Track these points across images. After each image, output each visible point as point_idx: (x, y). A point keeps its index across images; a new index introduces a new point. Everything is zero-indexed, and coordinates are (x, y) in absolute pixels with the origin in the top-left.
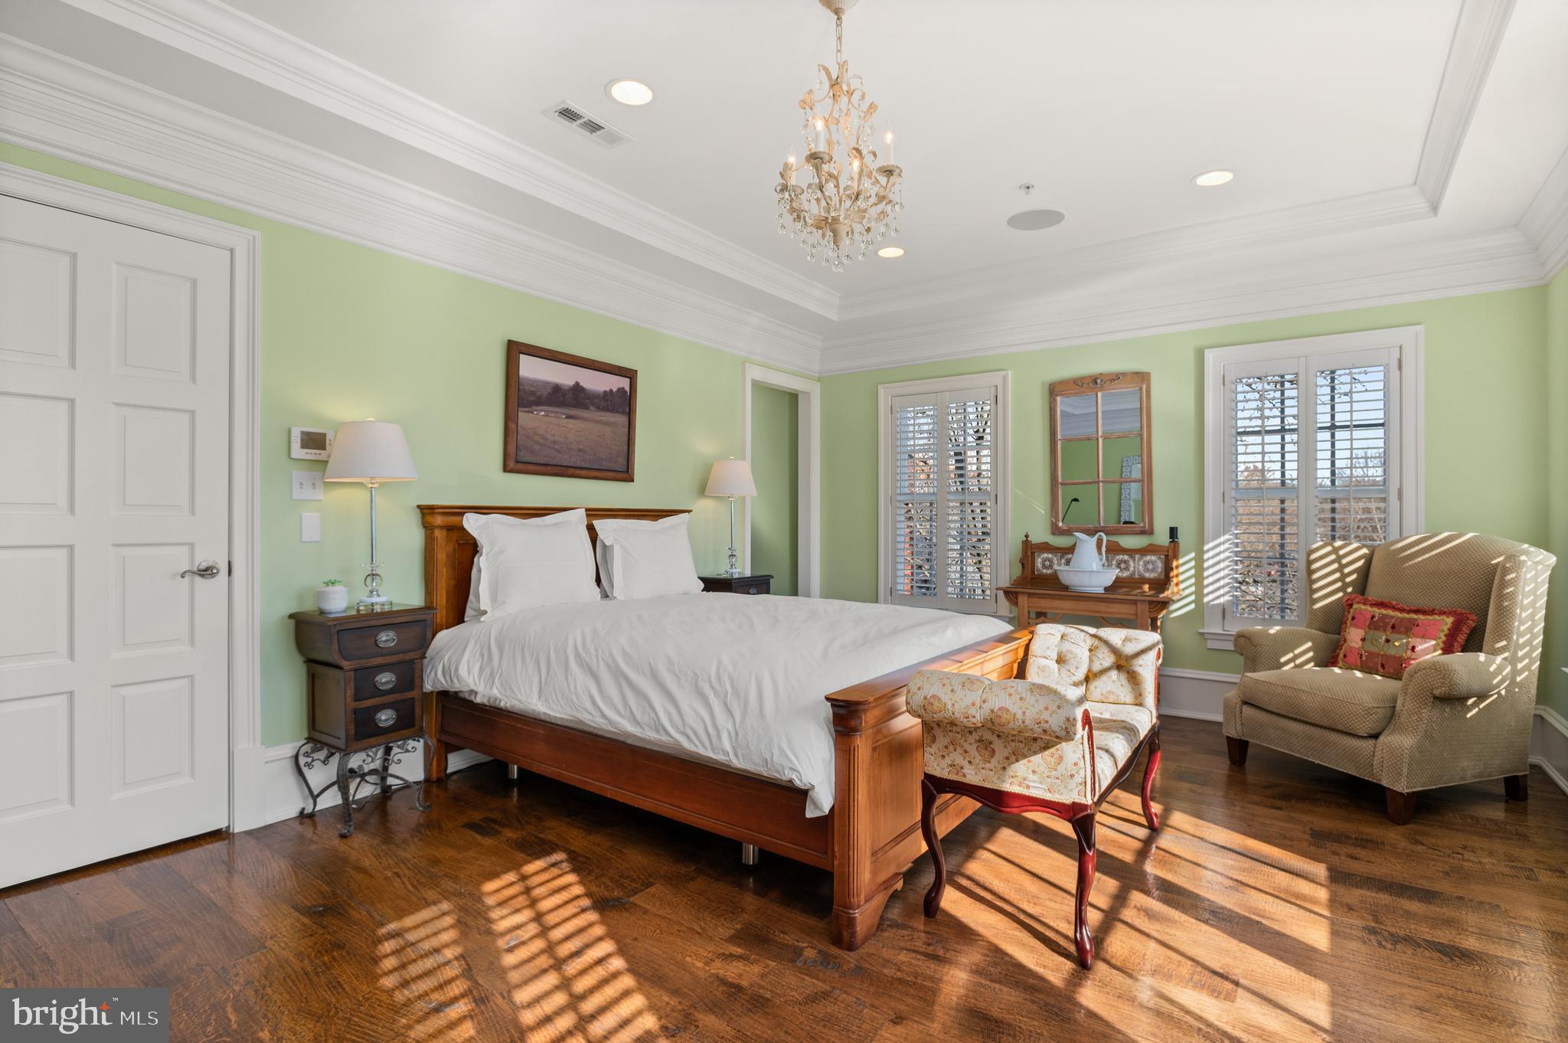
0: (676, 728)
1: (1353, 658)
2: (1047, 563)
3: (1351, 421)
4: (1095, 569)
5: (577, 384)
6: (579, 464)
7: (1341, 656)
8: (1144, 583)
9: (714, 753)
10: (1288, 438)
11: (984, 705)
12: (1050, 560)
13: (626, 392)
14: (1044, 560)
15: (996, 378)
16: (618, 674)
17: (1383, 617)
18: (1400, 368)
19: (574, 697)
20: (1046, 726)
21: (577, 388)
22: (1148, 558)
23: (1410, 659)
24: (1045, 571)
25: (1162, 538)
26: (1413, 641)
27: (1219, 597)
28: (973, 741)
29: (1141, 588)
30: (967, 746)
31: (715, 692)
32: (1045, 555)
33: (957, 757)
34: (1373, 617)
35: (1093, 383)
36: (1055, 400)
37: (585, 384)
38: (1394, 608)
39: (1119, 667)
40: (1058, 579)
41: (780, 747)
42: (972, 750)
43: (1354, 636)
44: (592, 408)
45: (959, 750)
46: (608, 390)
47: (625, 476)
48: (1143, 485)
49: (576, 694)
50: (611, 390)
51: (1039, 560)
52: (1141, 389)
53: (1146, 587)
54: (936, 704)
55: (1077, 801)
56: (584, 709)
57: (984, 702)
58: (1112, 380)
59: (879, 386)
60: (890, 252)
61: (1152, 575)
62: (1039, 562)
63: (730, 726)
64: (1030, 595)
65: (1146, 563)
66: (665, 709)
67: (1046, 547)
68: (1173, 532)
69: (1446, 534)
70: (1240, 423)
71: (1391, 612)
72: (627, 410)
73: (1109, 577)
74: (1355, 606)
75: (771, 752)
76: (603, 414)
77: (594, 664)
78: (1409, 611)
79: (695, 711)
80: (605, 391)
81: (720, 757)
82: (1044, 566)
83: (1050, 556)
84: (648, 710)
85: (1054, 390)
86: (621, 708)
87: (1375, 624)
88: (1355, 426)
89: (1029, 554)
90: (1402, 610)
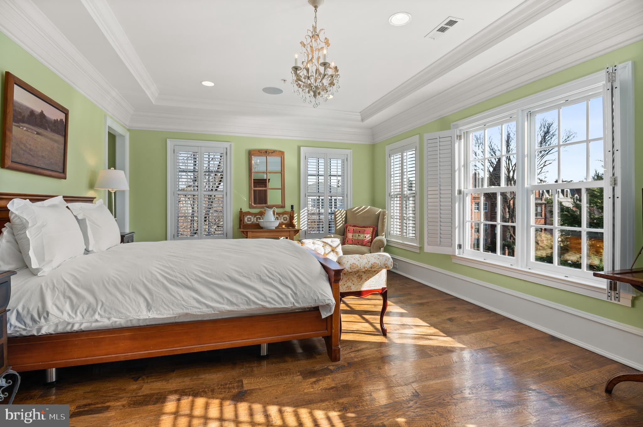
0: (262, 300)
1: (350, 242)
2: (249, 219)
3: (337, 174)
4: (273, 221)
5: (42, 112)
6: (43, 166)
7: (346, 241)
8: (283, 225)
9: (286, 305)
10: (320, 178)
11: (369, 263)
12: (250, 218)
13: (63, 122)
14: (248, 218)
15: (227, 145)
16: (207, 284)
17: (356, 230)
18: (347, 161)
19: (183, 303)
20: (386, 265)
21: (42, 114)
22: (284, 216)
23: (365, 240)
24: (248, 222)
25: (288, 209)
26: (365, 235)
27: (304, 228)
28: (356, 277)
29: (282, 227)
30: (353, 279)
31: (273, 280)
32: (248, 216)
33: (349, 284)
34: (354, 230)
35: (266, 153)
36: (251, 157)
37: (45, 113)
38: (358, 227)
39: (333, 251)
40: (259, 225)
41: (320, 293)
42: (355, 280)
43: (350, 235)
44: (49, 129)
45: (351, 281)
46: (56, 119)
47: (62, 175)
48: (282, 191)
49: (184, 300)
50: (57, 119)
51: (246, 218)
52: (281, 157)
53: (284, 226)
54: (355, 266)
55: (383, 287)
56: (193, 307)
57: (369, 262)
58: (272, 153)
59: (168, 139)
60: (208, 84)
61: (286, 222)
62: (246, 219)
63: (290, 292)
64: (252, 232)
65: (284, 218)
66: (250, 293)
67: (248, 213)
68: (292, 207)
69: (364, 207)
70: (309, 172)
71: (357, 228)
72: (64, 133)
73: (277, 224)
74: (348, 227)
75: (317, 296)
76: (54, 134)
77: (187, 283)
78: (362, 227)
79: (268, 290)
80: (55, 120)
81: (289, 306)
82: (248, 221)
83: (250, 216)
84: (239, 296)
85: (251, 154)
86: (221, 300)
87: (354, 232)
88: (338, 176)
89: (242, 216)
90: (360, 227)
